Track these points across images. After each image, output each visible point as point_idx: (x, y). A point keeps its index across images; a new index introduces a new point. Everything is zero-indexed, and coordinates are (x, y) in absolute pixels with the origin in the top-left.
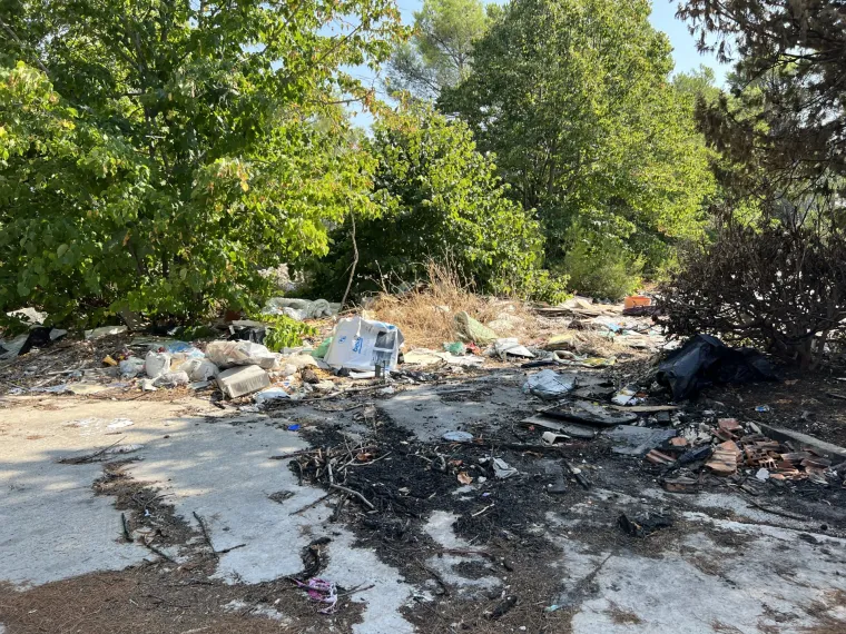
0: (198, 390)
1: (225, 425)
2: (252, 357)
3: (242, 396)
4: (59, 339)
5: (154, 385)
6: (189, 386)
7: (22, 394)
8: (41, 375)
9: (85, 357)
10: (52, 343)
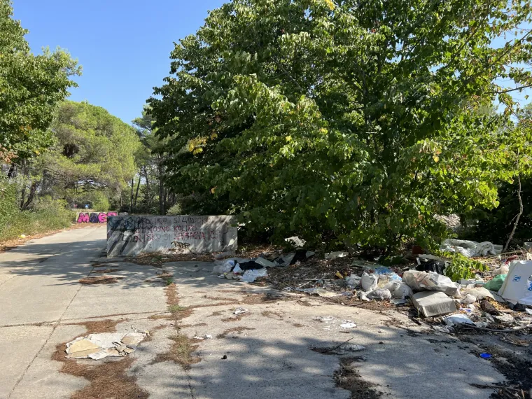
0: (398, 306)
1: (423, 341)
2: (439, 285)
3: (433, 317)
4: (311, 257)
5: (367, 297)
6: (392, 301)
7: (291, 292)
8: (301, 280)
9: (324, 271)
10: (307, 259)
